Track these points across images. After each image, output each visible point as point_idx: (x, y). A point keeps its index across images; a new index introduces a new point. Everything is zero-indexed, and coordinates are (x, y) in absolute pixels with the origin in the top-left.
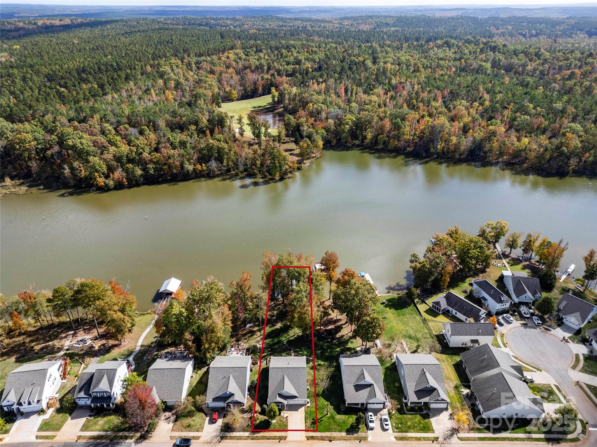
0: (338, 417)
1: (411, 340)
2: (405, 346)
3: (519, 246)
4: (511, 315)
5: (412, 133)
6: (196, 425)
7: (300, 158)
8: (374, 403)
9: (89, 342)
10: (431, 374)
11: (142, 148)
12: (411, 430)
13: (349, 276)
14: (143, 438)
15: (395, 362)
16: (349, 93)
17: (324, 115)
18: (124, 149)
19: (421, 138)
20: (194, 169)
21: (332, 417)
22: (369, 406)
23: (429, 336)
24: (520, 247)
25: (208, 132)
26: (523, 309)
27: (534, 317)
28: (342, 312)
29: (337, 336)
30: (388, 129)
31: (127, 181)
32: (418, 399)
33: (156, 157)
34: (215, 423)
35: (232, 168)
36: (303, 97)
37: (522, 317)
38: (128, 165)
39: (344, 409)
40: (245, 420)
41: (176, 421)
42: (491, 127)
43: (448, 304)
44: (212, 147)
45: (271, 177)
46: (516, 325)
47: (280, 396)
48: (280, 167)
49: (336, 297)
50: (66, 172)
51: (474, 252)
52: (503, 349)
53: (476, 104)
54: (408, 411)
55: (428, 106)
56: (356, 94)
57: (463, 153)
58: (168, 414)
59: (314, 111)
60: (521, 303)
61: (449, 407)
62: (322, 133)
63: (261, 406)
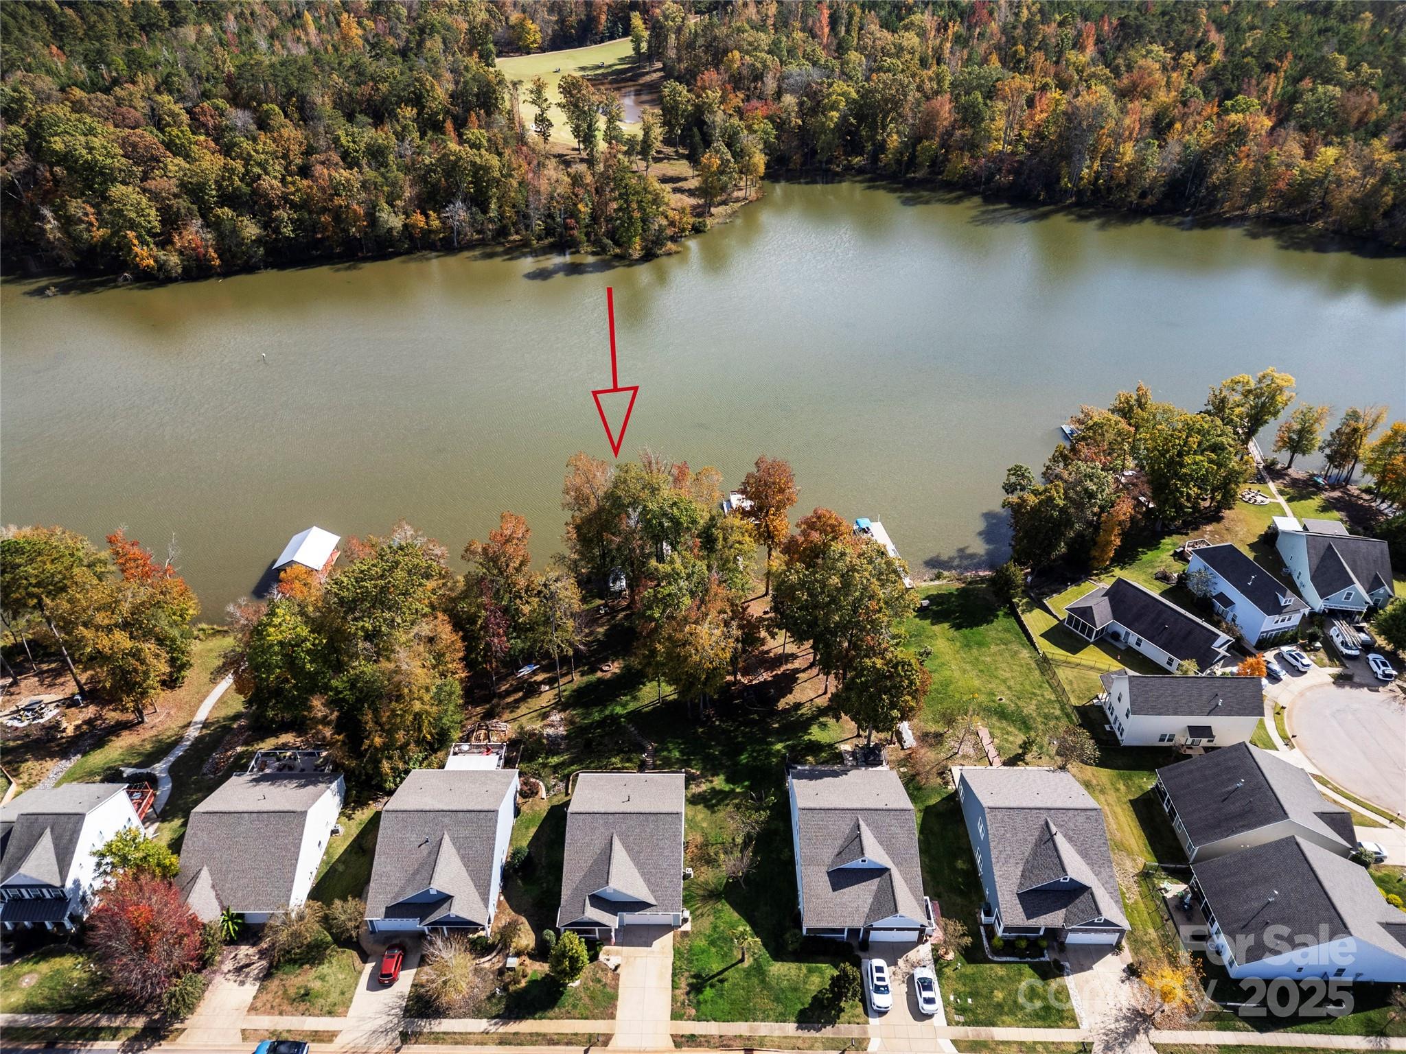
0: (778, 969)
1: (1005, 724)
2: (986, 740)
3: (1318, 444)
4: (1303, 648)
5: (1012, 135)
6: (328, 993)
7: (701, 201)
8: (892, 929)
9: (50, 714)
10: (1070, 840)
11: (259, 164)
12: (1005, 1018)
13: (823, 531)
14: (155, 1033)
15: (956, 791)
16: (842, 30)
17: (770, 85)
18: (210, 163)
19: (1033, 150)
20: (405, 226)
21: (758, 970)
22: (875, 936)
23: (1058, 713)
24: (1321, 449)
25: (449, 125)
26: (1341, 632)
27: (1371, 656)
28: (799, 637)
29: (782, 704)
30: (946, 123)
31: (219, 257)
32: (1028, 918)
33: (298, 190)
34: (390, 985)
35: (514, 224)
36: (715, 38)
37: (1333, 654)
38: (219, 211)
39: (796, 945)
40: (484, 980)
41: (267, 975)
42: (1233, 117)
43: (1117, 614)
44: (456, 162)
45: (618, 251)
46: (1319, 681)
47: (599, 902)
48: (644, 221)
49: (782, 594)
50: (48, 226)
51: (1197, 462)
52: (1283, 753)
53: (1190, 57)
54: (996, 951)
55: (1057, 63)
56: (861, 29)
57: (1151, 188)
58: (245, 951)
59: (745, 72)
60: (1334, 614)
61: (1124, 943)
62: (766, 133)
63: (538, 929)
